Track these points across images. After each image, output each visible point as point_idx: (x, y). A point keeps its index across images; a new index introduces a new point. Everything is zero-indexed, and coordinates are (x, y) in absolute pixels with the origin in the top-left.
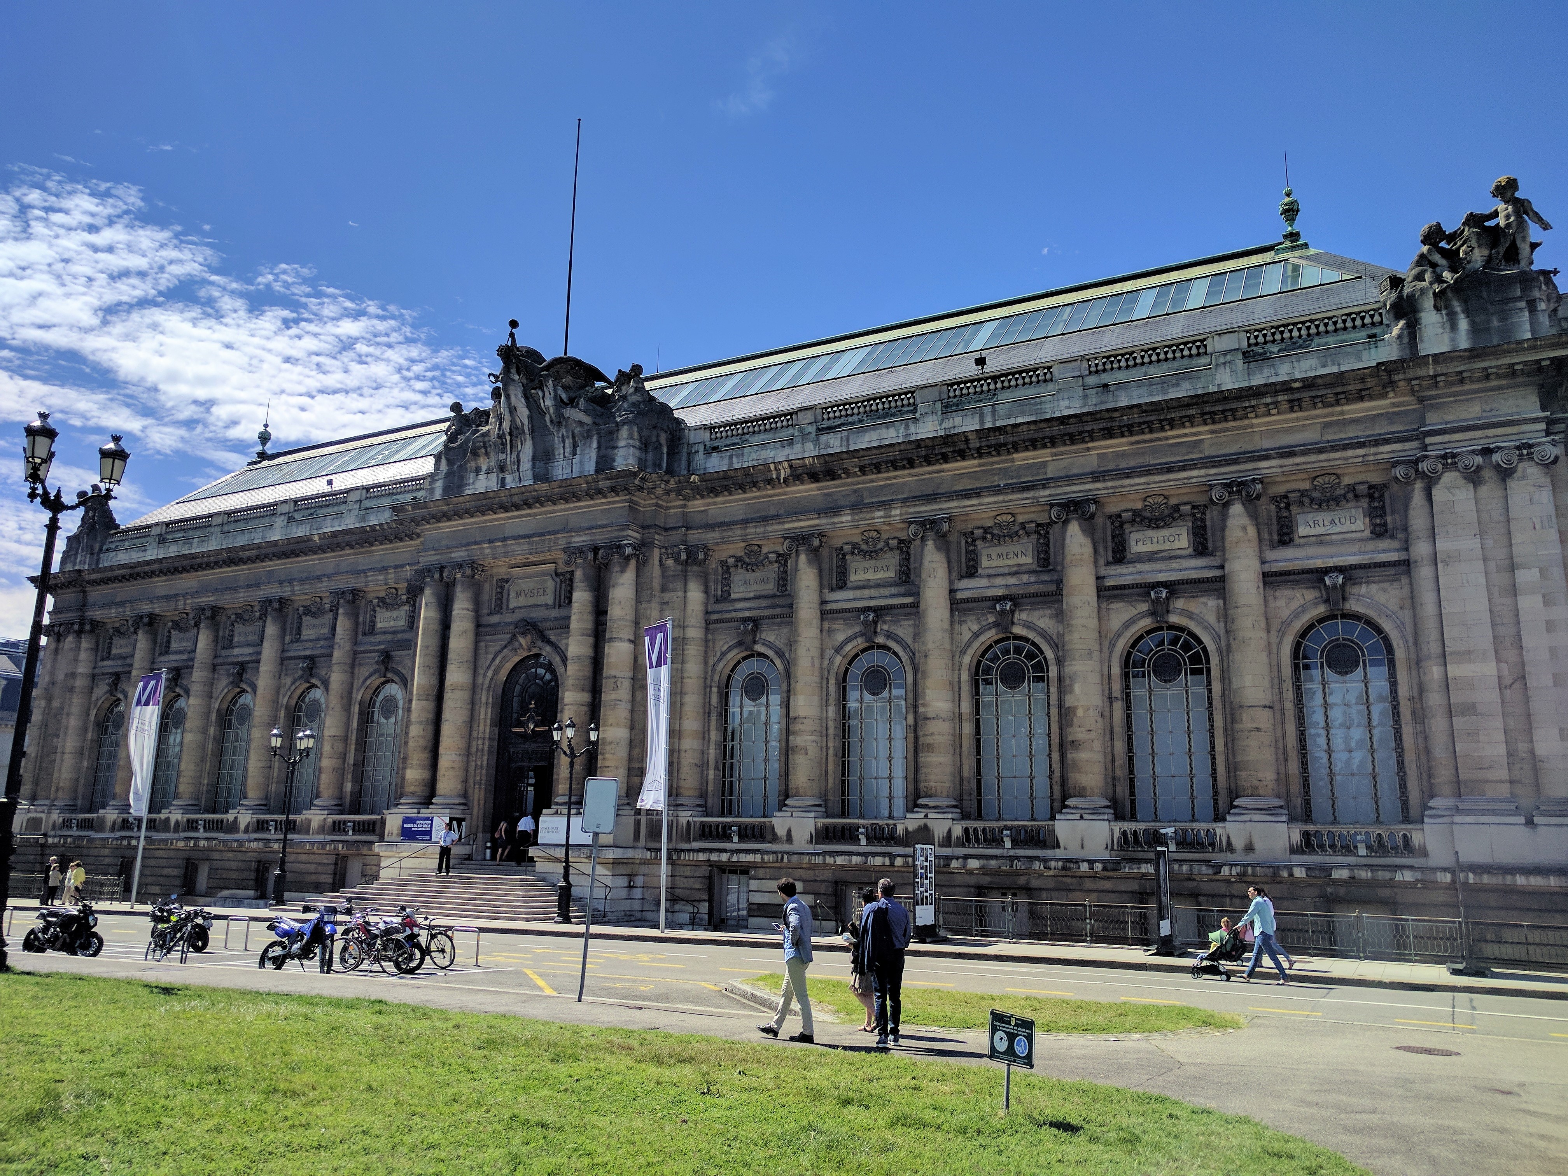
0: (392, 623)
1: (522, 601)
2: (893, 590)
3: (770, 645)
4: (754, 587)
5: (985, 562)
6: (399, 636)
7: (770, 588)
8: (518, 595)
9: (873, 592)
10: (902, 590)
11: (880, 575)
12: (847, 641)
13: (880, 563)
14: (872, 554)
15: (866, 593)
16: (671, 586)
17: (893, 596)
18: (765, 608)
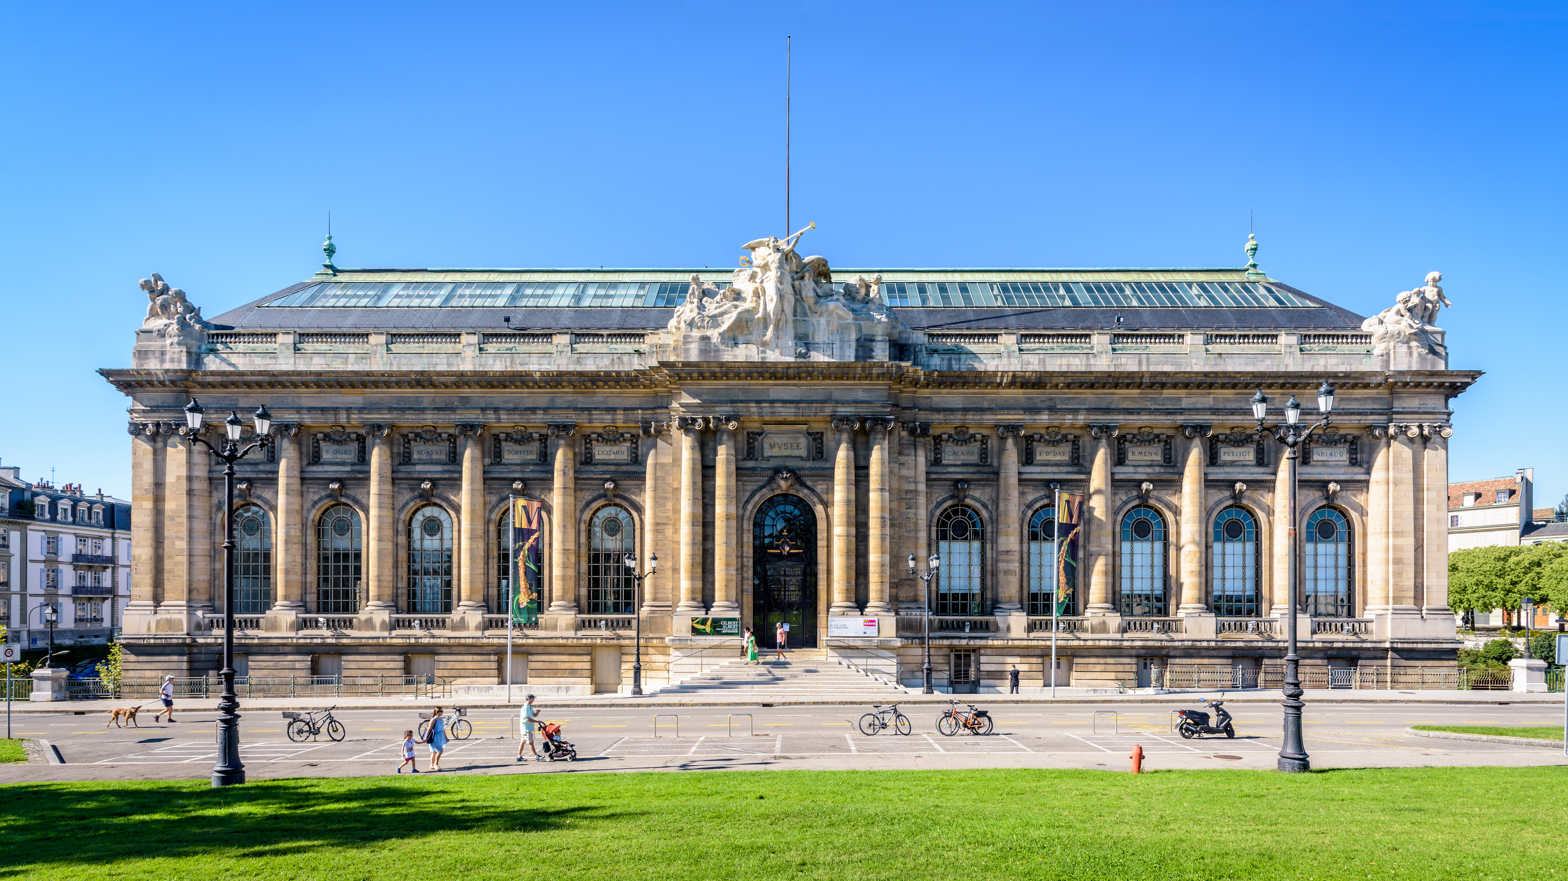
0: (612, 457)
1: (776, 452)
2: (1069, 469)
3: (977, 500)
4: (962, 457)
5: (1130, 457)
6: (624, 468)
7: (975, 458)
8: (772, 447)
9: (1055, 469)
10: (1075, 469)
11: (1058, 458)
12: (1036, 501)
13: (1058, 450)
14: (1055, 443)
15: (1049, 469)
16: (906, 452)
17: (1068, 473)
18: (974, 473)
